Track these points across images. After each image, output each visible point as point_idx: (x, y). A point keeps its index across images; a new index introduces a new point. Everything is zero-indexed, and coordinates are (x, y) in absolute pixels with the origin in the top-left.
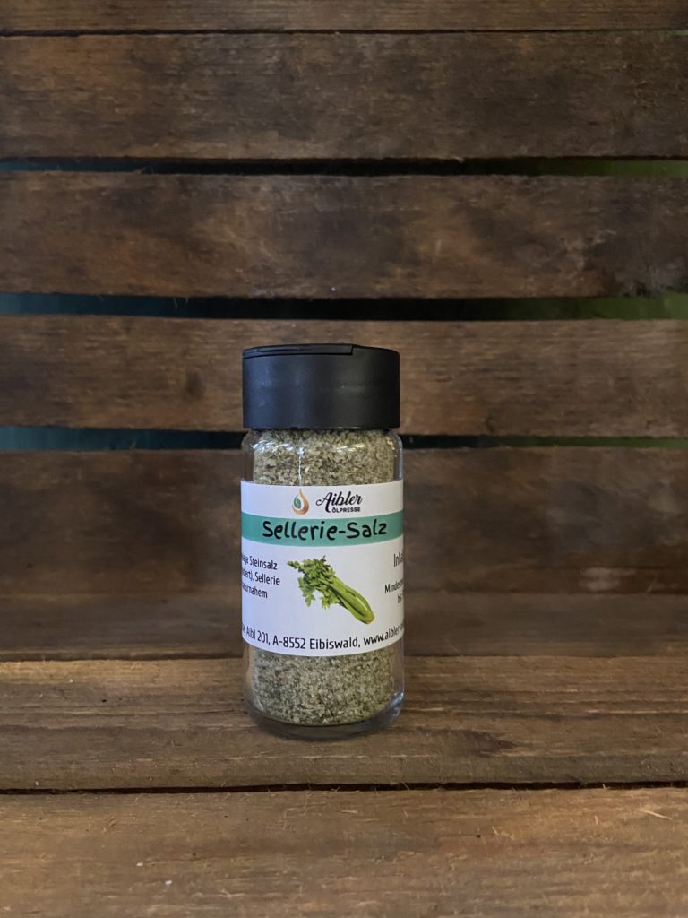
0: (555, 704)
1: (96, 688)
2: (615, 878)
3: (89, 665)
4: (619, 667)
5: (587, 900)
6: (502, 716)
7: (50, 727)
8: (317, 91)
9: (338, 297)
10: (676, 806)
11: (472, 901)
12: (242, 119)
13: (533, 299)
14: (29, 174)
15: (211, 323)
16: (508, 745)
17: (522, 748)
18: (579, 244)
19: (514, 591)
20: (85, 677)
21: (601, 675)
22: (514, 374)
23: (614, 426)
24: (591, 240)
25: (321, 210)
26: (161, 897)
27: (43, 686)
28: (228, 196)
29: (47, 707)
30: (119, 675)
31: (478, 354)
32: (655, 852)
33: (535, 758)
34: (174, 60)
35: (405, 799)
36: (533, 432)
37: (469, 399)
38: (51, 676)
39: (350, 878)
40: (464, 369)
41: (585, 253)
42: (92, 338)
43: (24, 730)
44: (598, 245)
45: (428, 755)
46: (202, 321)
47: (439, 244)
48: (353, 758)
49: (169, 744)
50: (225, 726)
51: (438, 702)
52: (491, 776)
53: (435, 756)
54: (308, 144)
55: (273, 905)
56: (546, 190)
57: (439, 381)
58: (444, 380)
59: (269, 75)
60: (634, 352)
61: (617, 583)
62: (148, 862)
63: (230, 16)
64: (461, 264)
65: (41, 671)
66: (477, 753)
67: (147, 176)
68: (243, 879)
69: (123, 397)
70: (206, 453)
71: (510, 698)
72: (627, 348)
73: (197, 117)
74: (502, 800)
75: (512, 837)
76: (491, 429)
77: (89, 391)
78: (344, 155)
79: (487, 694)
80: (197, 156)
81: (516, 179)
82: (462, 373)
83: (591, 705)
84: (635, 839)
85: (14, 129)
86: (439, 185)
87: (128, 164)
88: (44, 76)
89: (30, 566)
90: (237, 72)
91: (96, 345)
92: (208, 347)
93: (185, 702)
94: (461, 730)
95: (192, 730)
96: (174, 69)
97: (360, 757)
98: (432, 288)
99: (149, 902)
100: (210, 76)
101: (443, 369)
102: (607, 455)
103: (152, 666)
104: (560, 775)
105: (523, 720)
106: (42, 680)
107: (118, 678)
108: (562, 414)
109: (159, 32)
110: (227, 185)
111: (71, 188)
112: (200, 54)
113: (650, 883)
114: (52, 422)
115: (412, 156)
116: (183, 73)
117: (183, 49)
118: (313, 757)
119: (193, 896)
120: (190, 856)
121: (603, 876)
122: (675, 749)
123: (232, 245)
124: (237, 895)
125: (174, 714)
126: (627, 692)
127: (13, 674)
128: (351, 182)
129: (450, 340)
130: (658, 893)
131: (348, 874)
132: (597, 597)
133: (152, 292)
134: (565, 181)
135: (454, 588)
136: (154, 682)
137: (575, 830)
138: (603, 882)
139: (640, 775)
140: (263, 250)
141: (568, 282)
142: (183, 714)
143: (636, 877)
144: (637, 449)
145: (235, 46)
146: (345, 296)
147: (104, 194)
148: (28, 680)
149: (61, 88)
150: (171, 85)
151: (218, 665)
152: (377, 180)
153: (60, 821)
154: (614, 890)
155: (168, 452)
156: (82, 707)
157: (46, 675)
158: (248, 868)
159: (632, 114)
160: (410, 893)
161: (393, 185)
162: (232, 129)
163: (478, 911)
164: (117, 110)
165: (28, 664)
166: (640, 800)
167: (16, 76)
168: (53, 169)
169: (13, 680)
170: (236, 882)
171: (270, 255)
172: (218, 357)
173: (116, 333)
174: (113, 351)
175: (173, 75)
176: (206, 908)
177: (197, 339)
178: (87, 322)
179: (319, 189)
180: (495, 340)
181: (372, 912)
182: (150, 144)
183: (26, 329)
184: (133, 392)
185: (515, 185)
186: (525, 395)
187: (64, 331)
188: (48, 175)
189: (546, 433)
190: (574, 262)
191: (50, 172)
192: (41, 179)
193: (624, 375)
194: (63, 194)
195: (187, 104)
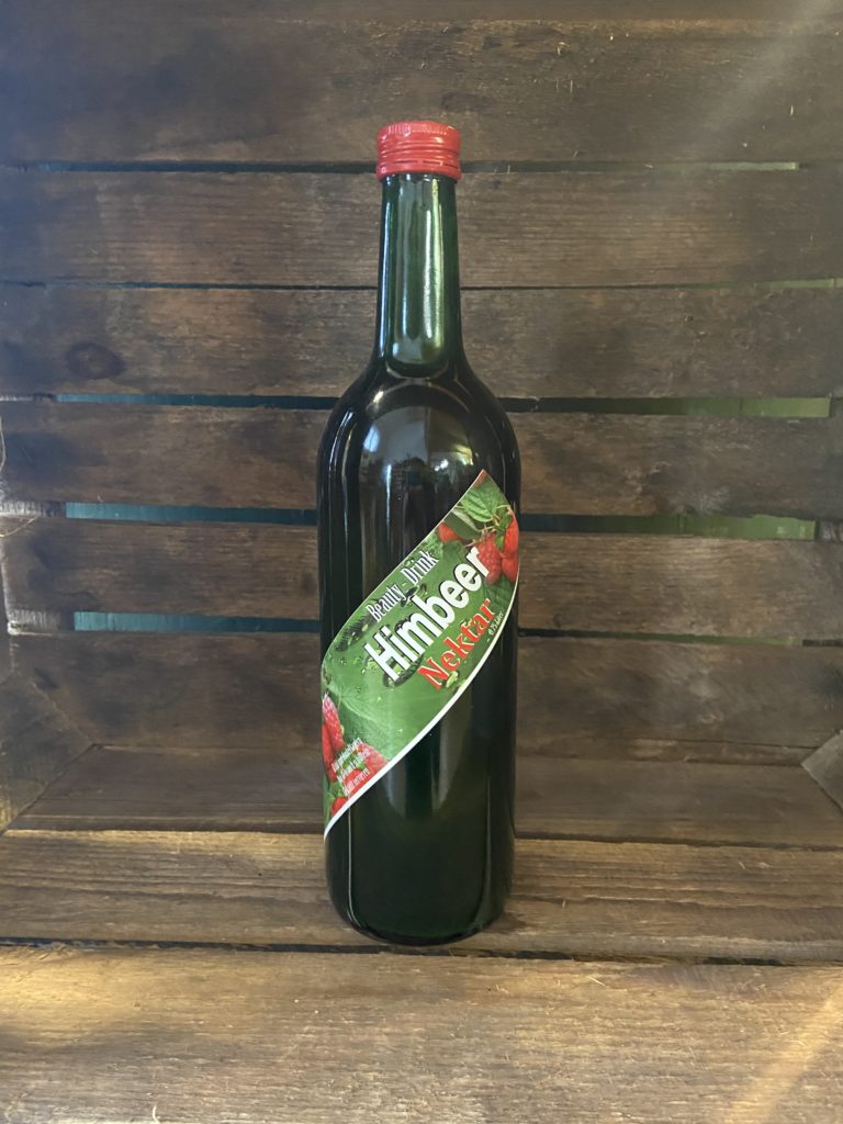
0: (564, 888)
2: (555, 1022)
6: (526, 899)
10: (611, 975)
11: (474, 1031)
12: (350, 365)
13: (596, 517)
14: (170, 407)
16: (522, 925)
17: (530, 928)
18: (638, 473)
22: (579, 580)
23: (663, 625)
24: (648, 469)
26: (312, 1021)
30: (262, 847)
31: (550, 563)
32: (584, 1007)
33: (537, 936)
34: (290, 313)
35: (450, 962)
36: (593, 628)
37: (540, 599)
39: (412, 1014)
41: (641, 480)
42: (225, 544)
44: (655, 474)
49: (304, 914)
55: (369, 1028)
56: (610, 427)
60: (683, 564)
61: (660, 751)
62: (301, 999)
63: (340, 274)
64: (535, 487)
65: (209, 843)
66: (501, 931)
67: (269, 410)
68: (354, 1012)
72: (676, 562)
73: (311, 363)
74: (506, 966)
75: (507, 992)
77: (223, 588)
80: (310, 396)
81: (585, 416)
83: (590, 890)
84: (577, 997)
85: (156, 371)
86: (518, 421)
87: (252, 401)
88: (180, 324)
90: (345, 324)
91: (227, 550)
96: (291, 321)
100: (322, 327)
103: (285, 841)
105: (539, 903)
106: (211, 851)
108: (619, 613)
109: (278, 287)
111: (205, 421)
112: (315, 308)
113: (574, 1026)
116: (299, 325)
117: (298, 303)
119: (328, 1021)
120: (324, 996)
121: (549, 1020)
124: (351, 1021)
125: (305, 888)
130: (576, 1032)
134: (627, 420)
136: (289, 856)
137: (545, 989)
138: (548, 1024)
141: (628, 504)
142: (311, 888)
143: (568, 1022)
144: (683, 645)
145: (344, 301)
147: (233, 426)
149: (194, 335)
150: (289, 335)
156: (243, 878)
157: (212, 846)
158: (356, 1005)
159: (689, 362)
163: (477, 1036)
164: (243, 356)
165: (197, 834)
166: (590, 970)
168: (190, 405)
169: (190, 850)
173: (244, 541)
174: (242, 555)
175: (290, 326)
180: (563, 551)
181: (421, 1035)
182: (271, 385)
183: (170, 537)
184: (259, 589)
185: (583, 422)
186: (587, 598)
187: (201, 539)
188: (187, 410)
189: (604, 629)
190: (633, 488)
191: (189, 408)
192: (180, 413)
193: (673, 583)
194: (199, 426)
195: (302, 351)
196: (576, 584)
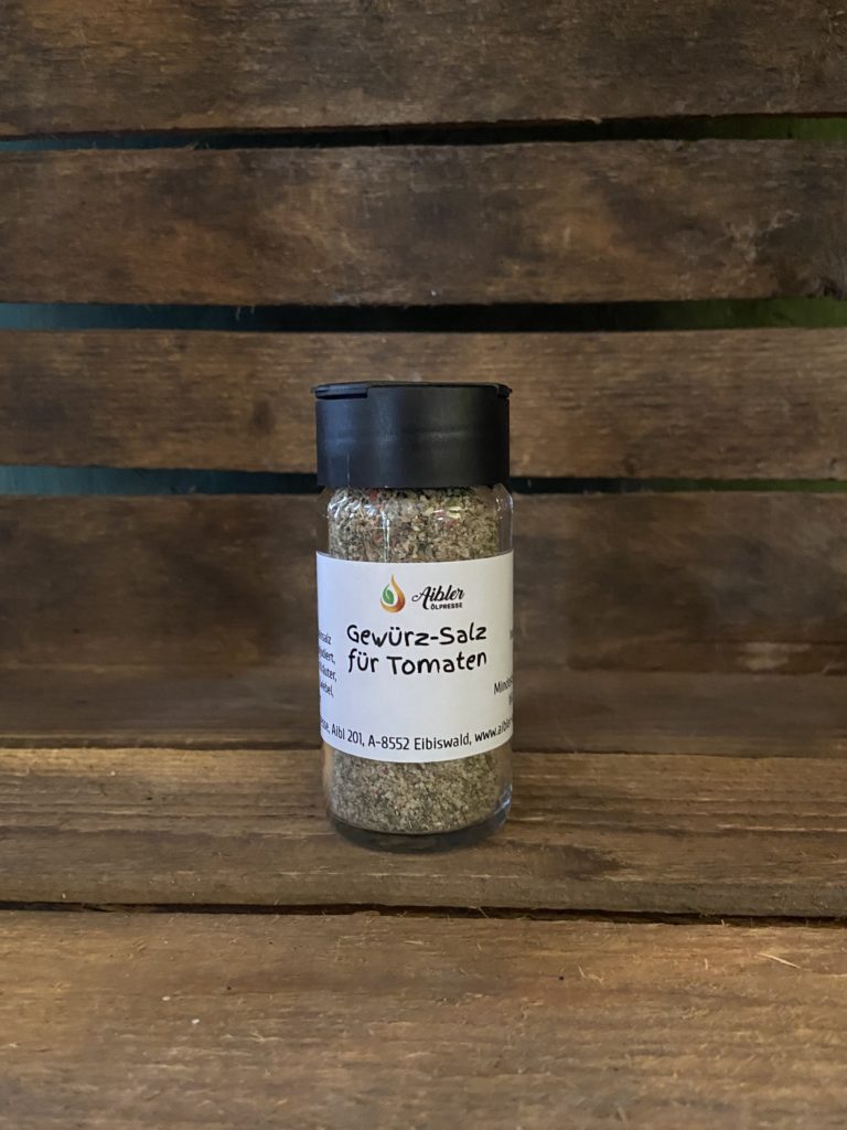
0: (679, 816)
1: (141, 783)
2: (716, 1038)
3: (134, 754)
4: (769, 771)
5: (679, 1063)
6: (613, 830)
7: (84, 830)
8: (413, 35)
9: (441, 303)
10: (808, 951)
11: (541, 1059)
12: (320, 75)
13: (688, 302)
14: (59, 154)
15: (282, 338)
16: (614, 866)
17: (629, 870)
18: (751, 229)
19: (655, 669)
20: (130, 769)
21: (744, 780)
22: (661, 400)
23: (789, 465)
24: (767, 223)
25: (418, 191)
26: (185, 1038)
27: (81, 779)
28: (302, 177)
29: (84, 805)
30: (167, 767)
31: (616, 374)
32: (769, 1009)
33: (645, 883)
35: (481, 929)
36: (684, 473)
37: (604, 431)
38: (91, 767)
39: (404, 1023)
40: (597, 393)
41: (757, 241)
42: (140, 358)
43: (54, 832)
44: (778, 229)
45: (516, 877)
46: (272, 336)
47: (567, 232)
48: (427, 877)
49: (215, 854)
50: (283, 833)
51: (537, 810)
52: (591, 904)
53: (525, 877)
54: (401, 105)
55: (310, 1052)
56: (707, 159)
57: (567, 409)
58: (573, 408)
59: (352, 17)
60: (819, 370)
61: (785, 661)
62: (176, 995)
64: (596, 258)
65: (80, 761)
66: (575, 875)
67: (201, 152)
68: (282, 1020)
69: (180, 430)
70: (277, 498)
71: (628, 806)
72: (808, 366)
73: (261, 74)
74: (597, 934)
75: (601, 980)
76: (630, 469)
77: (139, 424)
78: (446, 117)
79: (601, 802)
80: (262, 125)
81: (669, 145)
82: (595, 399)
83: (726, 818)
84: (750, 990)
85: (37, 98)
86: (569, 155)
87: (176, 138)
88: (73, 28)
89: (76, 631)
90: (311, 14)
91: (144, 366)
92: (280, 368)
93: (242, 802)
94: (561, 846)
95: (245, 837)
96: (232, 14)
97: (435, 876)
98: (559, 291)
99: (169, 1045)
100: (277, 21)
101: (571, 394)
102: (777, 501)
103: (208, 758)
104: (673, 905)
105: (638, 835)
106: (80, 772)
107: (167, 771)
108: (722, 450)
110: (301, 161)
111: (109, 170)
113: (759, 1045)
114: (96, 460)
115: (535, 117)
116: (243, 18)
118: (380, 875)
119: (222, 1038)
120: (224, 989)
121: (703, 1034)
122: (819, 878)
123: (307, 239)
124: (273, 1039)
125: (226, 818)
126: (773, 803)
127: (49, 764)
128: (455, 154)
129: (580, 357)
130: (766, 1058)
131: (401, 1019)
132: (757, 678)
133: (210, 300)
134: (733, 147)
135: (579, 665)
136: (207, 777)
137: (679, 975)
138: (701, 1043)
139: (772, 908)
140: (346, 245)
141: (735, 279)
142: (237, 817)
143: (742, 1037)
144: (818, 495)
146: (449, 302)
148: (64, 771)
149: (94, 42)
150: (229, 34)
151: (283, 758)
152: (492, 150)
153: (82, 943)
154: (714, 1051)
155: (231, 498)
156: (122, 806)
157: (84, 765)
158: (288, 1006)
159: (823, 58)
160: (470, 1045)
161: (510, 157)
162: (304, 86)
163: (547, 1070)
164: (162, 69)
165: (66, 751)
166: (764, 941)
167: (39, 31)
168: (90, 148)
169: (47, 771)
170: (272, 1023)
171: (353, 251)
172: (292, 381)
173: (168, 352)
174: (165, 374)
175: (232, 22)
176: (235, 1053)
177: (267, 359)
178: (133, 338)
179: (417, 162)
180: (638, 356)
181: (422, 1066)
182: (204, 111)
183: (62, 348)
184: (190, 425)
185: (667, 152)
186: (674, 427)
187: (106, 350)
188: (82, 155)
189: (700, 475)
190: (743, 254)
191: (84, 151)
192: (73, 160)
193: (804, 399)
194: (100, 178)
195: (248, 57)
196: (658, 407)
